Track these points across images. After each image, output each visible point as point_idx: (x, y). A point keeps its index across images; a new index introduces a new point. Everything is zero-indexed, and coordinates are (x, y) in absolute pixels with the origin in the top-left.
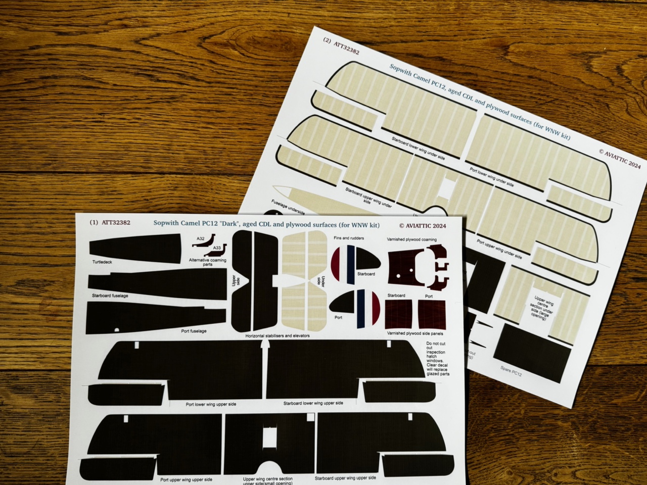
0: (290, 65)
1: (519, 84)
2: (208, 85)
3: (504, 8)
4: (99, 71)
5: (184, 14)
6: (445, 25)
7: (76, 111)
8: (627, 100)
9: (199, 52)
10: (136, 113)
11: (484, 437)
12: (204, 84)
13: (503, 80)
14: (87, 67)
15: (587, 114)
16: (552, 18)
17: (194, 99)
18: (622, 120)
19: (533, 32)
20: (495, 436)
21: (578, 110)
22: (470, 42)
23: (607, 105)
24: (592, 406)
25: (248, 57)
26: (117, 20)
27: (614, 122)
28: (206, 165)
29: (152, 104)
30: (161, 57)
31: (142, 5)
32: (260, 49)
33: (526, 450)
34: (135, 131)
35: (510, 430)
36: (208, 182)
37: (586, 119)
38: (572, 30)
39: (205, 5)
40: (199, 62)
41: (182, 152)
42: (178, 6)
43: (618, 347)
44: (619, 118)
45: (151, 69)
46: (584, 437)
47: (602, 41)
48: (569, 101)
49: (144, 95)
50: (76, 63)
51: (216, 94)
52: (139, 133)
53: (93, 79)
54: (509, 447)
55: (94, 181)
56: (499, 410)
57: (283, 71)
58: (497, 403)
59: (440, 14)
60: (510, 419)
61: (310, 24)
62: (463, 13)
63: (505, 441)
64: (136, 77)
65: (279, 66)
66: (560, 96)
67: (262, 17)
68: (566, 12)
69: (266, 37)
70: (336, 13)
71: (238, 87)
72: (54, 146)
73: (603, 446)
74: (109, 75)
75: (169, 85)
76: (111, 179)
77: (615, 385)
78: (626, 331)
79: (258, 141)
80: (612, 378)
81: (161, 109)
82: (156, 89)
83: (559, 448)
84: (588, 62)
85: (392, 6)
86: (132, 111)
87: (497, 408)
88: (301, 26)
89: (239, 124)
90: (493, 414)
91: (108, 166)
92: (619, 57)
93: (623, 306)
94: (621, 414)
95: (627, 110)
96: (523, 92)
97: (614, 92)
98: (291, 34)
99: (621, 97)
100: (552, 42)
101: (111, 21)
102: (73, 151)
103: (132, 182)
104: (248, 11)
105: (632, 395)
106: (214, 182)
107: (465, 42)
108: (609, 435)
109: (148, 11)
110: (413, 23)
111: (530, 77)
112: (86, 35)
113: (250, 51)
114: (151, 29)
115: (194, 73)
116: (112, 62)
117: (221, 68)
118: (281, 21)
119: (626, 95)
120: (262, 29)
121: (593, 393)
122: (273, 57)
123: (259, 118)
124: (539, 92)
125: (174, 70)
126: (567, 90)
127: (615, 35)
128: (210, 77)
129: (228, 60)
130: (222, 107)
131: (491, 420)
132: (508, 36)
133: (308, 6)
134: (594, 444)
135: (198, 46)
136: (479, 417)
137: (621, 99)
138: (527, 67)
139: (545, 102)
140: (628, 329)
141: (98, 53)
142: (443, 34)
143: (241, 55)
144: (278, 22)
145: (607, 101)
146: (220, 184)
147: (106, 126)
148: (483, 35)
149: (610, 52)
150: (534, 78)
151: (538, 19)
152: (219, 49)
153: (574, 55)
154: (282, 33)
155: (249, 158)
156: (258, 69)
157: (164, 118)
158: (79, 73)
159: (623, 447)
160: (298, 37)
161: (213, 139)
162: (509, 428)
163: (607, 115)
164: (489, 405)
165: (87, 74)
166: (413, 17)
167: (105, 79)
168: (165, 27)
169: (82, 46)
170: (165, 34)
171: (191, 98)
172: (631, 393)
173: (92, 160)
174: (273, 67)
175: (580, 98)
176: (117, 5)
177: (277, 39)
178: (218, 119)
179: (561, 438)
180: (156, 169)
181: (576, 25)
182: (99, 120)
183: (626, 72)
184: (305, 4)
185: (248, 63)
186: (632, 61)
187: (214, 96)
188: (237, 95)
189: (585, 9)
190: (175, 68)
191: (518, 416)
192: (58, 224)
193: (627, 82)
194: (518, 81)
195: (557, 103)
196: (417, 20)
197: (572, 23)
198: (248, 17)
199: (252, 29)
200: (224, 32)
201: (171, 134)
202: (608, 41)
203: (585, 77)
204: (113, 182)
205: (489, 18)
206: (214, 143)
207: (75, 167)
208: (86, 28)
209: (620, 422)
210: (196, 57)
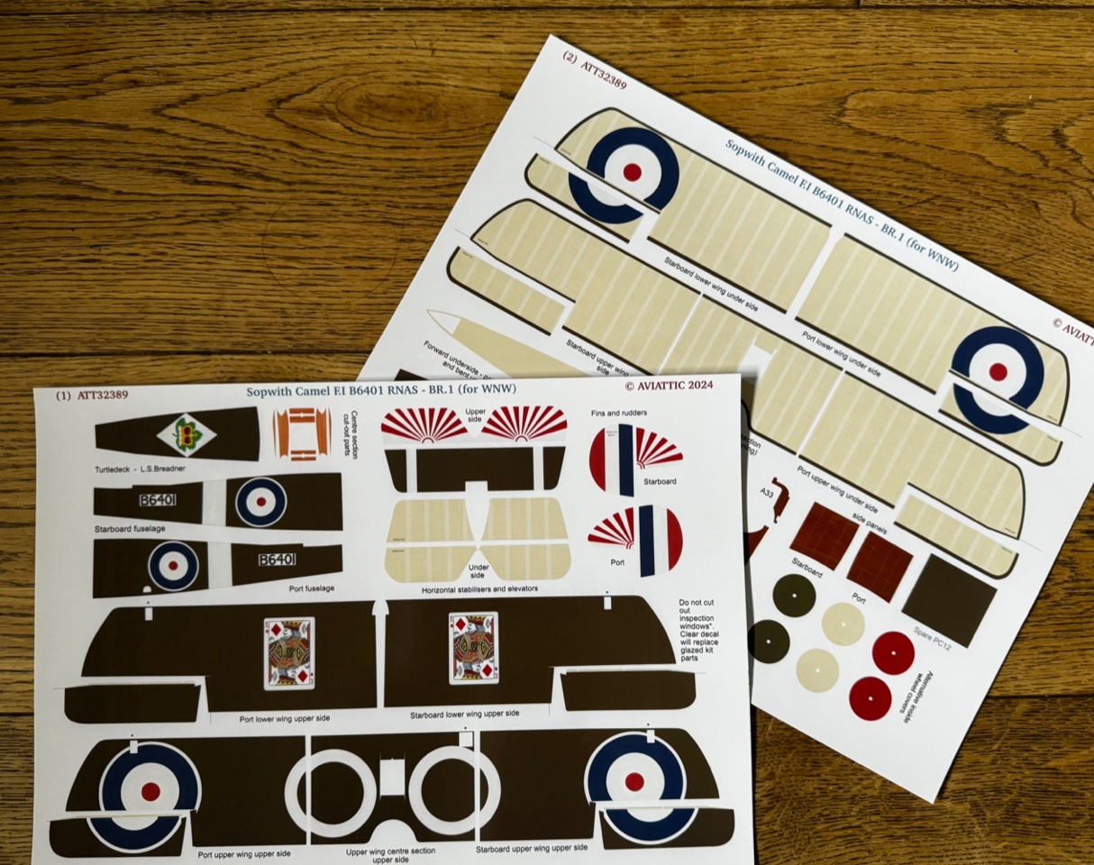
0: (437, 147)
1: (866, 169)
2: (287, 187)
3: (837, 26)
4: (90, 168)
5: (242, 57)
6: (726, 62)
7: (50, 243)
8: (1074, 193)
9: (269, 127)
10: (158, 243)
11: (806, 832)
12: (280, 186)
13: (835, 162)
14: (67, 161)
15: (996, 222)
16: (927, 42)
17: (262, 214)
18: (1064, 233)
19: (891, 70)
20: (827, 830)
21: (979, 216)
22: (772, 91)
23: (1036, 206)
24: (1010, 772)
25: (359, 133)
26: (119, 72)
27: (1047, 236)
28: (286, 336)
29: (185, 227)
30: (201, 138)
31: (165, 43)
32: (382, 118)
33: (885, 855)
34: (155, 276)
35: (854, 819)
36: (289, 367)
37: (995, 232)
38: (968, 63)
39: (278, 40)
40: (269, 145)
41: (242, 313)
42: (230, 43)
43: (1059, 662)
44: (1059, 228)
45: (184, 161)
46: (995, 831)
47: (1024, 84)
48: (962, 198)
49: (171, 210)
50: (47, 155)
51: (301, 205)
52: (164, 280)
53: (77, 183)
54: (853, 849)
55: (84, 370)
56: (834, 781)
57: (425, 157)
58: (829, 768)
59: (716, 40)
60: (853, 797)
61: (472, 68)
62: (758, 39)
63: (844, 839)
64: (157, 177)
65: (418, 148)
66: (944, 189)
67: (384, 58)
68: (956, 29)
69: (392, 96)
70: (520, 45)
71: (343, 190)
72: (12, 308)
73: (1031, 847)
74: (108, 174)
75: (217, 190)
76: (115, 365)
77: (1054, 732)
78: (1074, 631)
79: (380, 289)
80: (1048, 720)
81: (202, 234)
82: (192, 198)
83: (947, 851)
84: (998, 124)
85: (625, 30)
86: (150, 239)
87: (829, 777)
88: (456, 73)
89: (345, 258)
90: (821, 789)
91: (109, 341)
92: (1057, 112)
93: (1067, 585)
94: (1066, 788)
95: (1073, 213)
96: (874, 184)
97: (1048, 179)
98: (439, 88)
99: (1061, 189)
100: (930, 88)
101: (109, 75)
102: (45, 315)
103: (152, 369)
104: (357, 48)
105: (1085, 752)
106: (300, 366)
107: (763, 94)
108: (1041, 827)
109: (176, 54)
110: (666, 60)
111: (888, 155)
112: (64, 102)
113: (363, 123)
114: (182, 87)
115: (261, 165)
116: (112, 150)
117: (309, 155)
118: (419, 65)
119: (1072, 184)
120: (385, 81)
121: (1012, 747)
122: (404, 133)
123: (381, 247)
124: (904, 183)
125: (225, 162)
126: (957, 178)
127: (1050, 70)
128: (290, 173)
129: (322, 140)
130: (314, 228)
131: (818, 800)
132: (844, 78)
133: (469, 34)
134: (1015, 845)
135: (268, 116)
136: (797, 794)
137: (1061, 191)
138: (881, 137)
139: (916, 201)
140: (1079, 627)
141: (89, 136)
142: (721, 80)
143: (346, 130)
144: (414, 67)
145: (1035, 197)
146: (312, 370)
147: (104, 268)
148: (798, 78)
149: (1040, 103)
150: (894, 157)
151: (902, 44)
152: (305, 121)
153: (972, 112)
154: (422, 86)
155: (364, 321)
156: (378, 155)
157: (209, 250)
158: (54, 172)
159: (1071, 849)
160: (451, 94)
161: (298, 288)
162: (852, 813)
163: (1034, 223)
164: (814, 772)
165: (68, 174)
166: (665, 50)
167: (100, 181)
168: (208, 82)
169: (56, 124)
170: (208, 96)
171: (257, 214)
172: (1084, 748)
173: (81, 331)
174: (406, 151)
175: (981, 191)
176: (120, 45)
177: (412, 99)
178: (307, 250)
179: (951, 833)
180: (195, 346)
181: (975, 54)
182: (92, 257)
183: (1071, 139)
184: (464, 31)
185: (359, 145)
186: (1083, 118)
187: (298, 207)
188: (340, 205)
189: (991, 22)
190: (227, 159)
191: (869, 792)
192: (21, 451)
193: (1074, 160)
194: (865, 163)
195: (939, 203)
196: (673, 54)
197: (967, 51)
198: (359, 59)
199: (365, 81)
200: (315, 88)
201: (221, 279)
202: (1037, 82)
203: (991, 151)
204: (119, 370)
205: (808, 46)
206: (299, 294)
207: (50, 344)
208: (65, 90)
209: (1063, 801)
210: (264, 136)
